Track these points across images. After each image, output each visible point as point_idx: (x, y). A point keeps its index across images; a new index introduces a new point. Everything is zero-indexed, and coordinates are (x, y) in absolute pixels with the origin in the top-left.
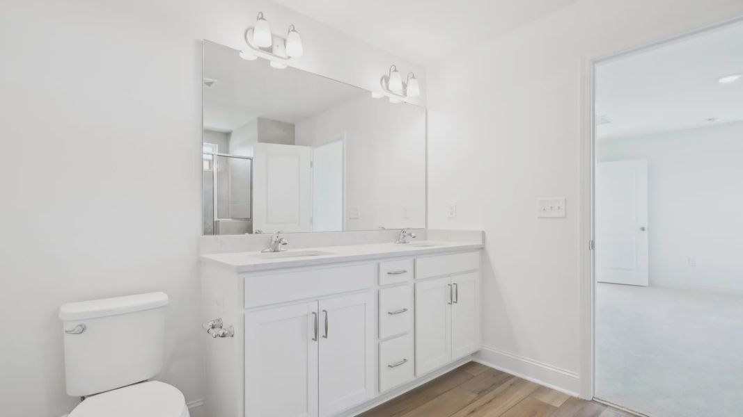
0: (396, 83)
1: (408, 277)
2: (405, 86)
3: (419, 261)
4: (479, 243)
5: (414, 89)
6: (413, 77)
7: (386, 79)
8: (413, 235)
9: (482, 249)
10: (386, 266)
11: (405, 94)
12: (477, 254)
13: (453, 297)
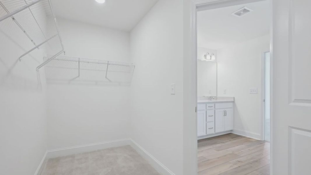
0: (208, 57)
1: (213, 108)
2: (211, 57)
3: (216, 104)
4: (233, 100)
5: (213, 58)
6: (213, 55)
7: (205, 56)
8: (213, 98)
9: (234, 102)
10: (208, 105)
11: (211, 59)
12: (232, 103)
13: (225, 114)
